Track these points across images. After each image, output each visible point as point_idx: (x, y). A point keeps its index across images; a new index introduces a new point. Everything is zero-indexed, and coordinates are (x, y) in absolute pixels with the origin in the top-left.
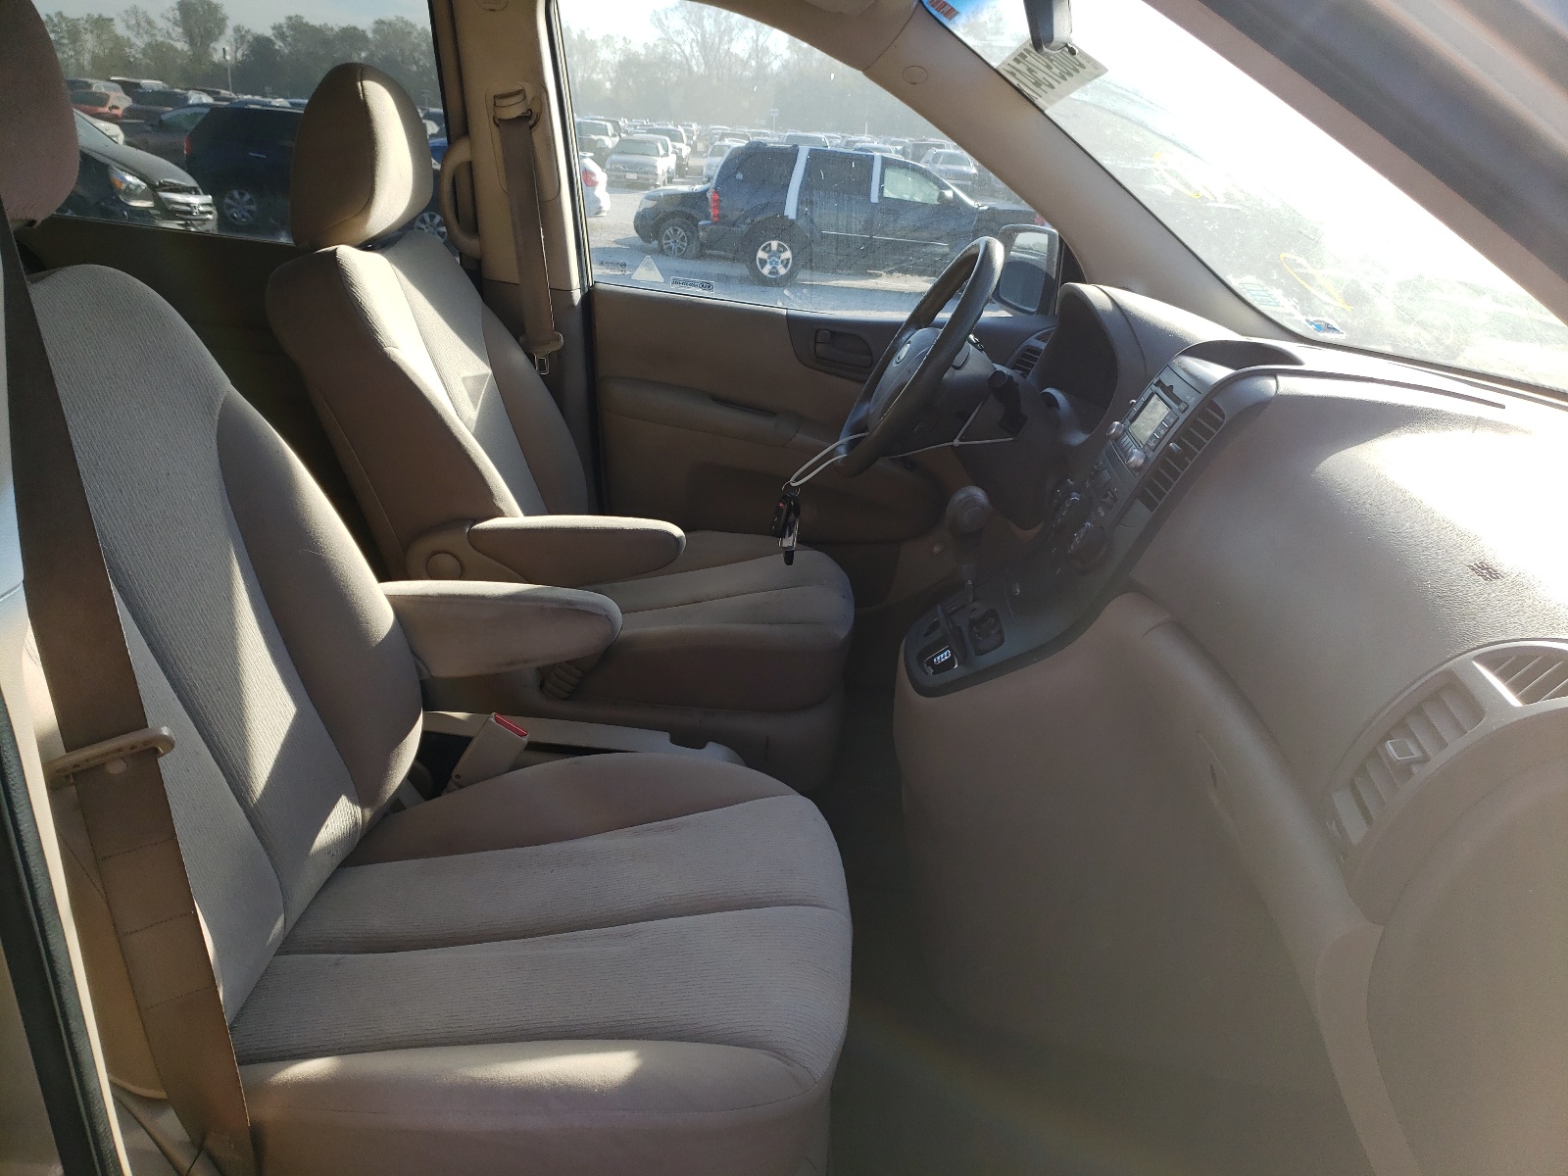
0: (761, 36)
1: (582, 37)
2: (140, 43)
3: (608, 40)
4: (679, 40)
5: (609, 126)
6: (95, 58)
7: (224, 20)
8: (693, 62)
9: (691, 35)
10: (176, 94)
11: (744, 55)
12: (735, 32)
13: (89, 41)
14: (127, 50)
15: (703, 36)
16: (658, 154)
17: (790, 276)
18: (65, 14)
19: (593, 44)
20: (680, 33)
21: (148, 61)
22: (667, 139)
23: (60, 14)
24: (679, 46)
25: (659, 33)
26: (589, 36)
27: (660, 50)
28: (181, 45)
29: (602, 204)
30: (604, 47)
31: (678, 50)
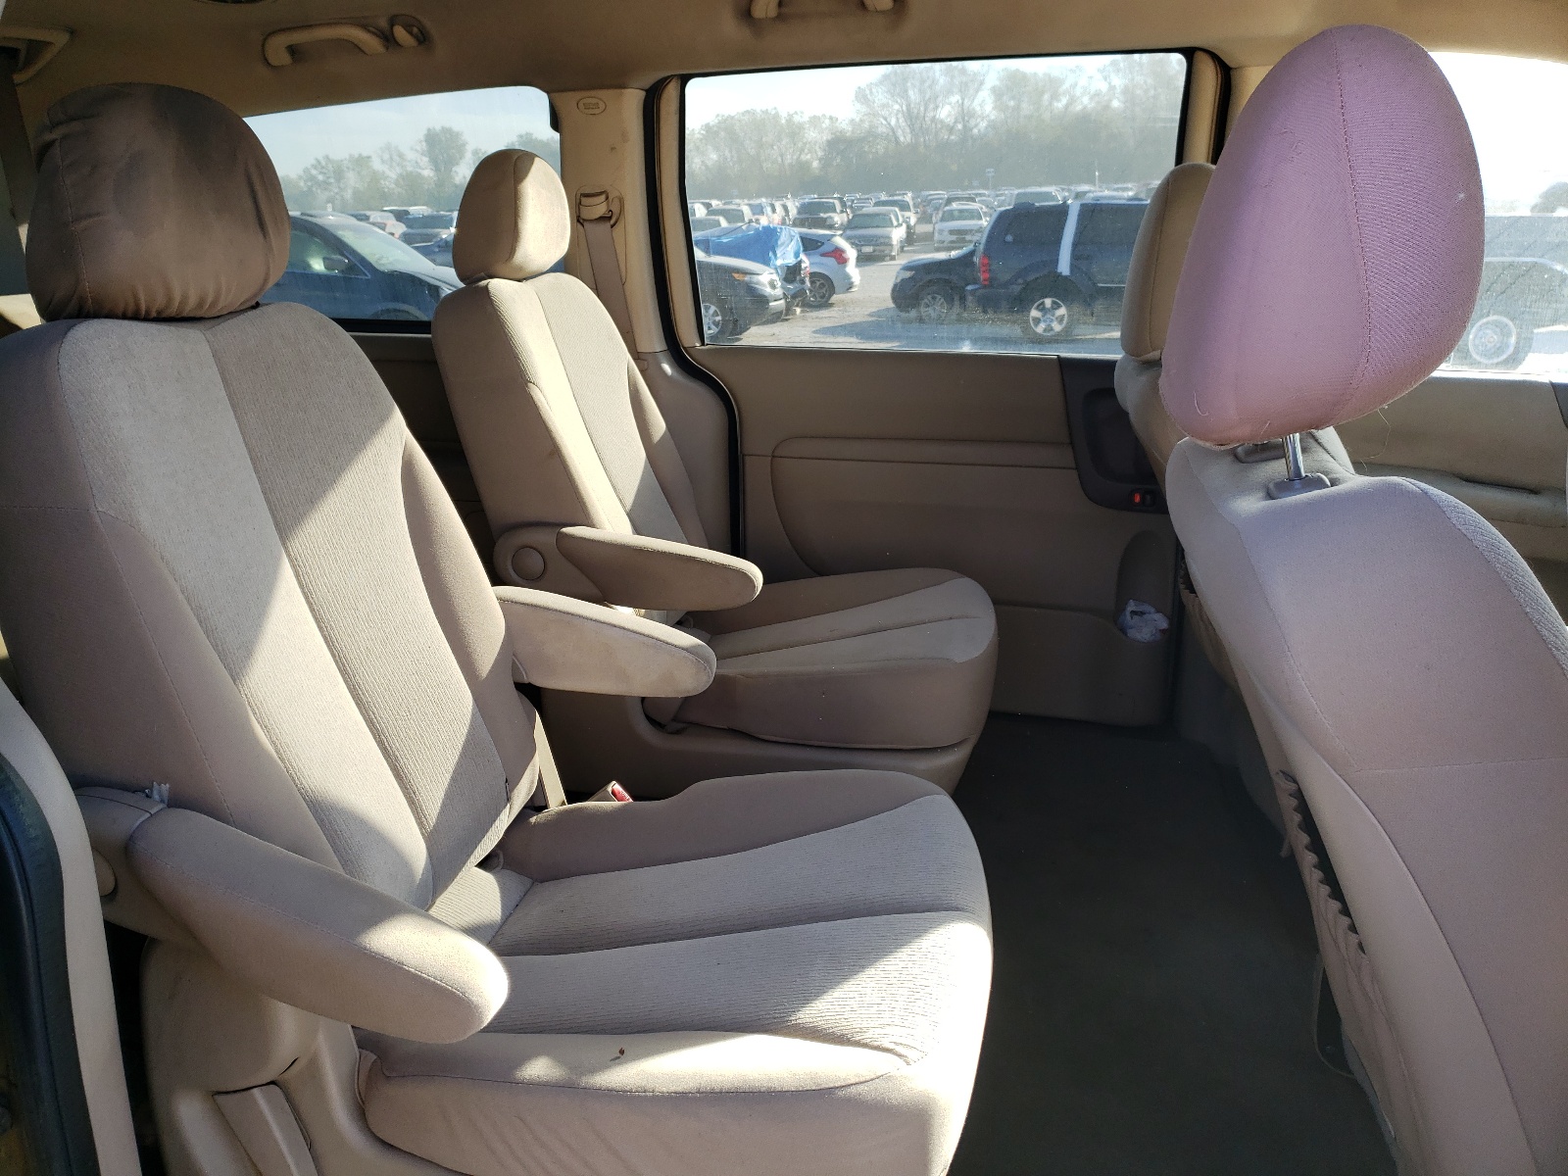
0: (966, 101)
1: (790, 120)
2: (393, 175)
3: (815, 121)
4: (884, 113)
5: (837, 202)
6: (356, 192)
7: (464, 145)
8: (899, 133)
9: (897, 107)
10: (443, 216)
11: (950, 121)
12: (940, 99)
13: (352, 179)
14: (382, 182)
15: (908, 106)
16: (892, 225)
17: (1067, 330)
18: (331, 157)
19: (801, 127)
20: (884, 106)
21: (400, 190)
22: (897, 209)
23: (327, 157)
24: (886, 119)
25: (864, 109)
26: (797, 119)
27: (866, 125)
28: (428, 172)
29: (853, 280)
30: (812, 129)
31: (884, 122)
